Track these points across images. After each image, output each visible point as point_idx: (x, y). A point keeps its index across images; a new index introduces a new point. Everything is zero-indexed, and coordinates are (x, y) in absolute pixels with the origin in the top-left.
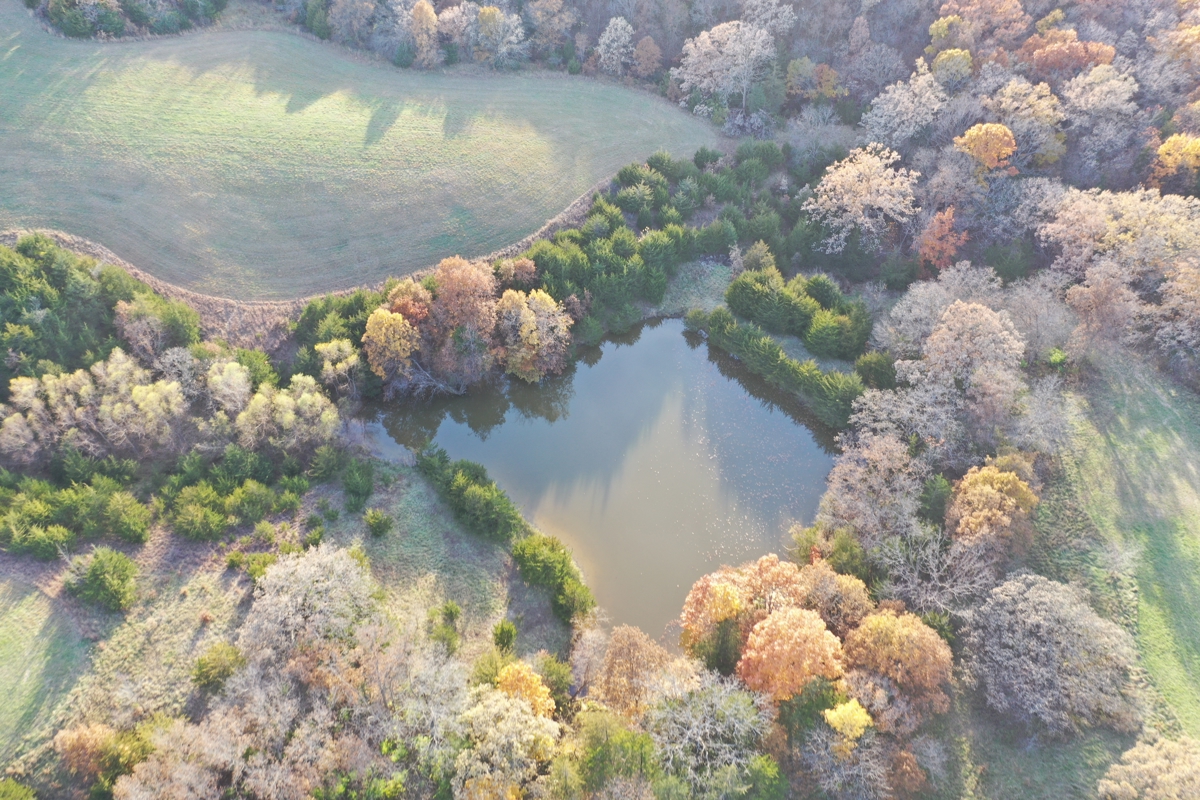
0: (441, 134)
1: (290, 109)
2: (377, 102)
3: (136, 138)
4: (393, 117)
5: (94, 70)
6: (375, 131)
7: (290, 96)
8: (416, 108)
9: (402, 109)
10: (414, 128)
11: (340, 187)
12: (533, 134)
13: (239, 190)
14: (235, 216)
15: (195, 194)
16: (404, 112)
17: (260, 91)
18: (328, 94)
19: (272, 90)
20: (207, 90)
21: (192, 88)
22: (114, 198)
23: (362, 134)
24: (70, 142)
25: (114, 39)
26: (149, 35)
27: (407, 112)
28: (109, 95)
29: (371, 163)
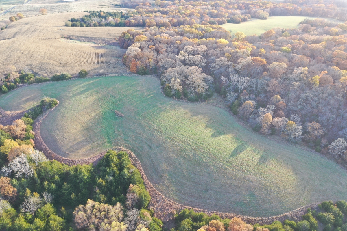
0: (257, 161)
1: (213, 136)
2: (241, 142)
3: (166, 131)
4: (244, 149)
5: (167, 107)
6: (235, 153)
7: (215, 131)
8: (253, 148)
9: (248, 147)
10: (249, 156)
11: (215, 169)
12: (292, 173)
13: (184, 158)
14: (179, 167)
15: (172, 155)
16: (248, 149)
17: (207, 127)
18: (227, 134)
19: (210, 127)
20: (192, 122)
21: (188, 120)
22: (150, 147)
23: (230, 152)
24: (149, 126)
25: (176, 99)
26: (186, 101)
27: (249, 149)
28: (166, 116)
29: (229, 164)
